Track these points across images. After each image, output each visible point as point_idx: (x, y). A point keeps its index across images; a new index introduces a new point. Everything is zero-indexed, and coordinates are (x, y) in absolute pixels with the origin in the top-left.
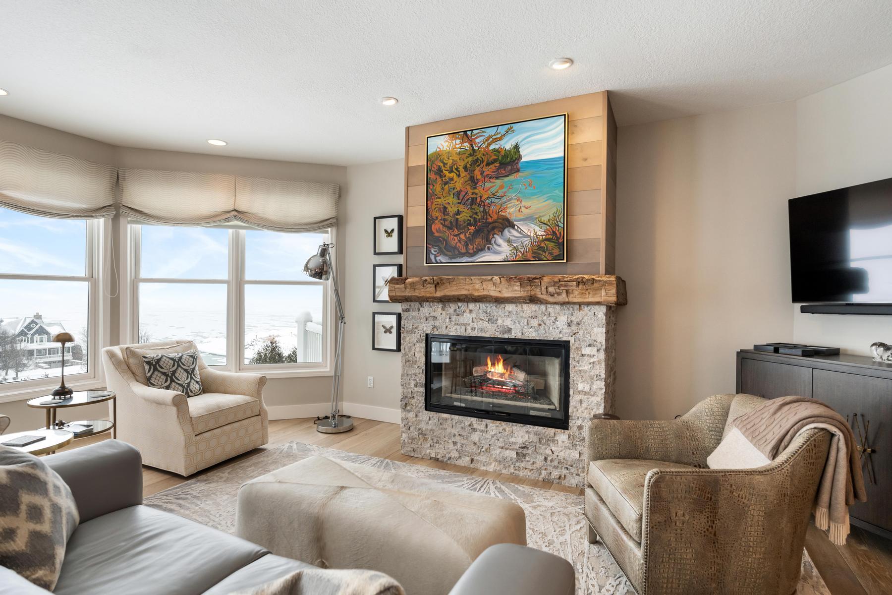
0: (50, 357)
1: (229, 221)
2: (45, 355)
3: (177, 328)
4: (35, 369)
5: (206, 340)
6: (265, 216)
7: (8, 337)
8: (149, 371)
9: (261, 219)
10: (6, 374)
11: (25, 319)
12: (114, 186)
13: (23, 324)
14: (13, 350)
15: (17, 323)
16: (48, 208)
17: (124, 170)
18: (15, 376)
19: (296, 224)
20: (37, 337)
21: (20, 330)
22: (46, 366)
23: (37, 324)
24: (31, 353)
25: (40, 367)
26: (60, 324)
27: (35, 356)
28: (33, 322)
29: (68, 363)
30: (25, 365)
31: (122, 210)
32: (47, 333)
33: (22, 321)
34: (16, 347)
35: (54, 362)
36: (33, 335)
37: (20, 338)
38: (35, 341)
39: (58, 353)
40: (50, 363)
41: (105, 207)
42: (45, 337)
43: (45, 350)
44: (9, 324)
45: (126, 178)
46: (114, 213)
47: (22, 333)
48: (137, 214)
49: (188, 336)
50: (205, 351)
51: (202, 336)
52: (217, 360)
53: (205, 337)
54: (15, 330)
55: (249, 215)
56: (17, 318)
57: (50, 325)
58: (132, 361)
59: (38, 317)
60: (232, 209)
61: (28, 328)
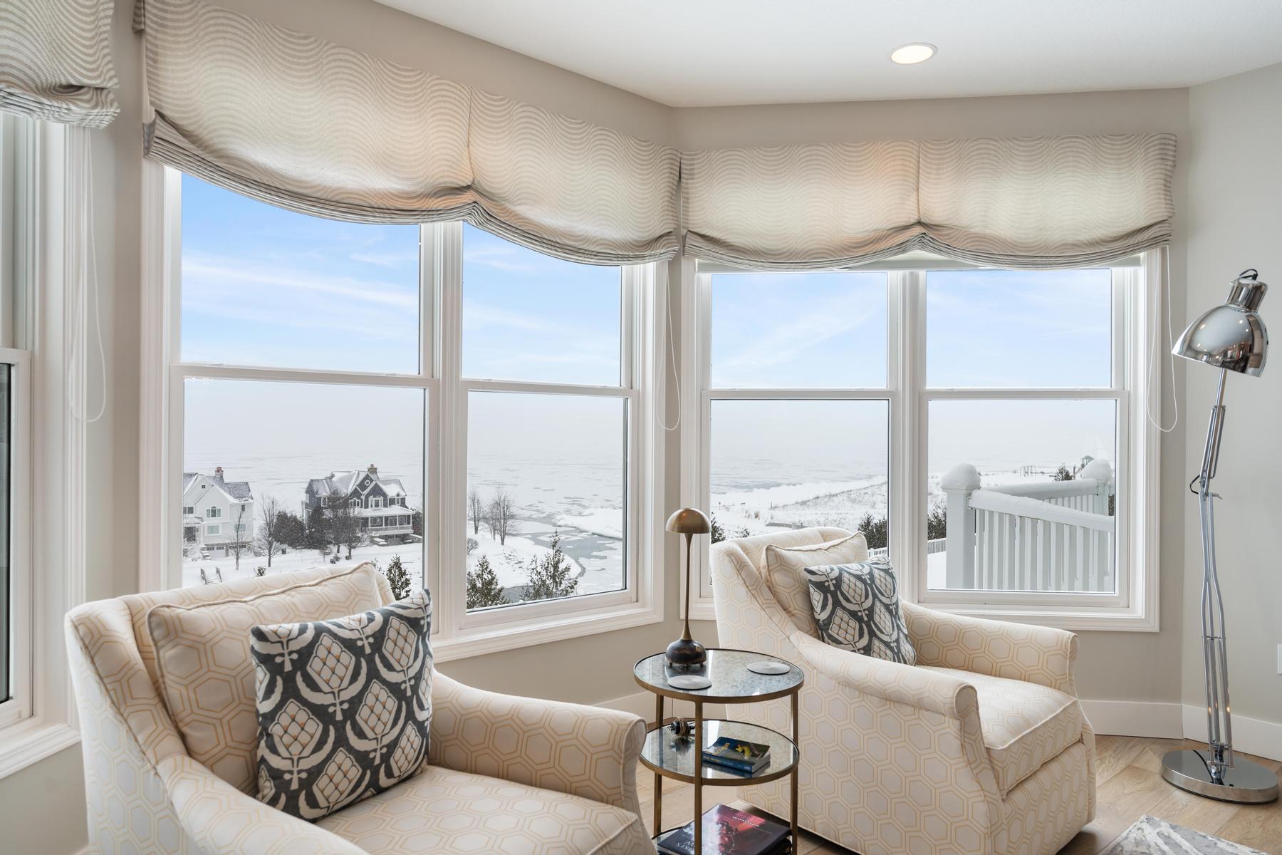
0: (387, 529)
1: (903, 252)
2: (381, 526)
3: (545, 490)
4: (370, 546)
5: (586, 512)
6: (988, 232)
7: (339, 499)
8: (824, 608)
9: (982, 239)
10: (338, 551)
11: (359, 473)
12: (674, 193)
13: (356, 480)
14: (347, 517)
15: (350, 478)
16: (581, 240)
17: (693, 155)
18: (348, 555)
19: (1066, 246)
20: (372, 499)
21: (353, 489)
22: (382, 541)
23: (372, 481)
24: (365, 521)
25: (377, 543)
26: (398, 482)
27: (370, 527)
28: (367, 477)
29: (407, 539)
30: (359, 540)
31: (692, 240)
32: (384, 495)
33: (355, 476)
34: (349, 513)
35: (391, 537)
36: (367, 497)
37: (353, 501)
38: (370, 506)
39: (396, 525)
40: (386, 538)
41: (661, 237)
42: (381, 499)
43: (381, 518)
44: (341, 479)
45: (696, 171)
46: (676, 248)
47: (355, 493)
48: (718, 249)
49: (561, 503)
50: (587, 529)
51: (580, 505)
52: (605, 544)
53: (584, 507)
54: (347, 490)
55: (950, 231)
56: (349, 472)
57: (387, 482)
58: (778, 578)
59: (373, 470)
60: (913, 221)
61: (362, 486)
